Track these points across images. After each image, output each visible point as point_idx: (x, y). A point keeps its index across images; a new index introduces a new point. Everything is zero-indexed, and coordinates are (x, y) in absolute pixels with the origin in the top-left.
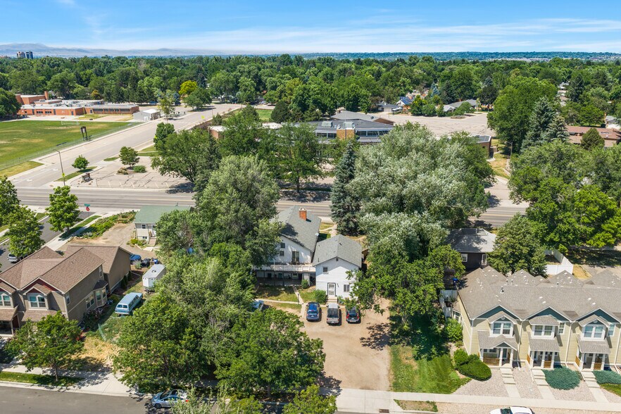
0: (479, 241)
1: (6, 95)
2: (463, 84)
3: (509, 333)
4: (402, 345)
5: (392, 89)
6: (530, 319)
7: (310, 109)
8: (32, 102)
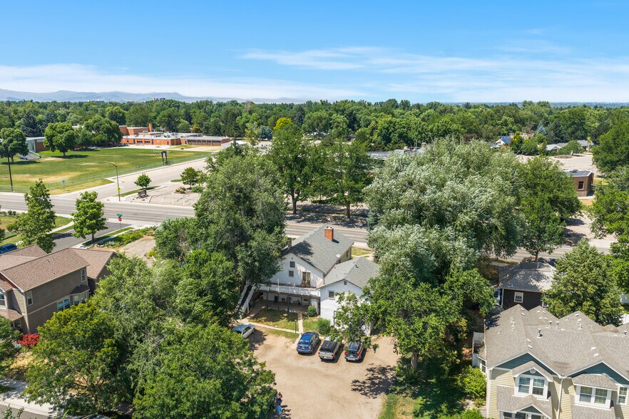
0: (539, 277)
1: (111, 124)
2: (574, 123)
3: (542, 394)
4: (404, 395)
5: (491, 127)
6: (573, 376)
7: (392, 142)
8: (136, 133)
